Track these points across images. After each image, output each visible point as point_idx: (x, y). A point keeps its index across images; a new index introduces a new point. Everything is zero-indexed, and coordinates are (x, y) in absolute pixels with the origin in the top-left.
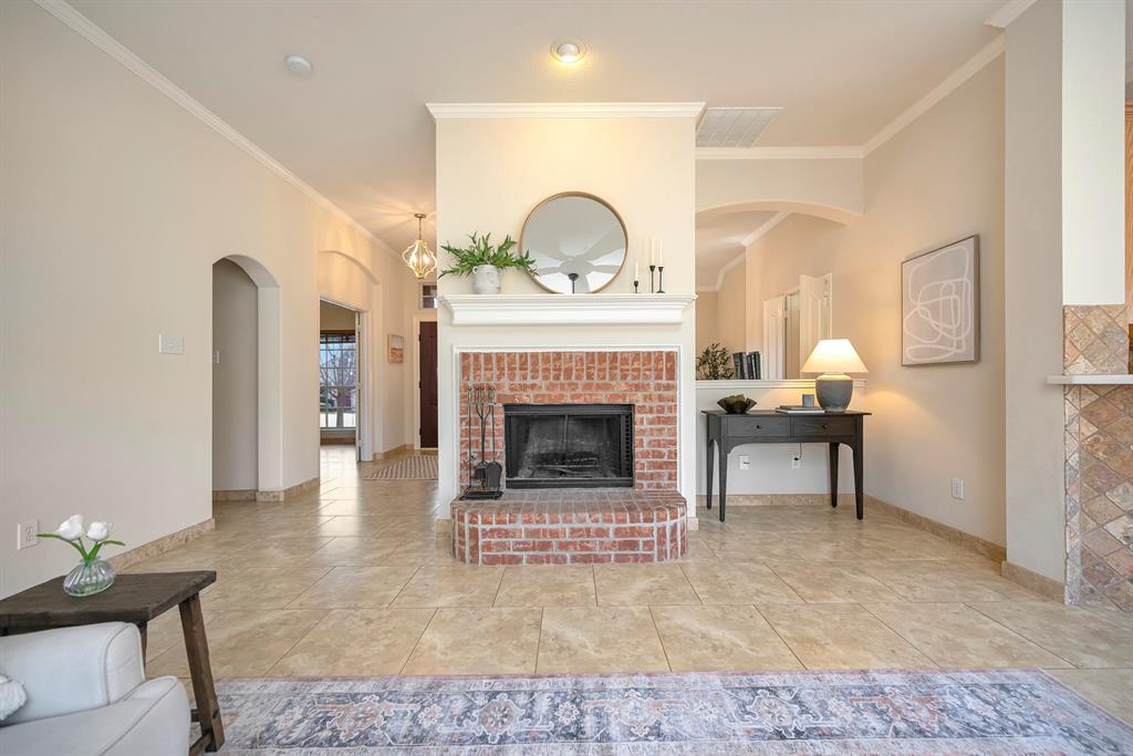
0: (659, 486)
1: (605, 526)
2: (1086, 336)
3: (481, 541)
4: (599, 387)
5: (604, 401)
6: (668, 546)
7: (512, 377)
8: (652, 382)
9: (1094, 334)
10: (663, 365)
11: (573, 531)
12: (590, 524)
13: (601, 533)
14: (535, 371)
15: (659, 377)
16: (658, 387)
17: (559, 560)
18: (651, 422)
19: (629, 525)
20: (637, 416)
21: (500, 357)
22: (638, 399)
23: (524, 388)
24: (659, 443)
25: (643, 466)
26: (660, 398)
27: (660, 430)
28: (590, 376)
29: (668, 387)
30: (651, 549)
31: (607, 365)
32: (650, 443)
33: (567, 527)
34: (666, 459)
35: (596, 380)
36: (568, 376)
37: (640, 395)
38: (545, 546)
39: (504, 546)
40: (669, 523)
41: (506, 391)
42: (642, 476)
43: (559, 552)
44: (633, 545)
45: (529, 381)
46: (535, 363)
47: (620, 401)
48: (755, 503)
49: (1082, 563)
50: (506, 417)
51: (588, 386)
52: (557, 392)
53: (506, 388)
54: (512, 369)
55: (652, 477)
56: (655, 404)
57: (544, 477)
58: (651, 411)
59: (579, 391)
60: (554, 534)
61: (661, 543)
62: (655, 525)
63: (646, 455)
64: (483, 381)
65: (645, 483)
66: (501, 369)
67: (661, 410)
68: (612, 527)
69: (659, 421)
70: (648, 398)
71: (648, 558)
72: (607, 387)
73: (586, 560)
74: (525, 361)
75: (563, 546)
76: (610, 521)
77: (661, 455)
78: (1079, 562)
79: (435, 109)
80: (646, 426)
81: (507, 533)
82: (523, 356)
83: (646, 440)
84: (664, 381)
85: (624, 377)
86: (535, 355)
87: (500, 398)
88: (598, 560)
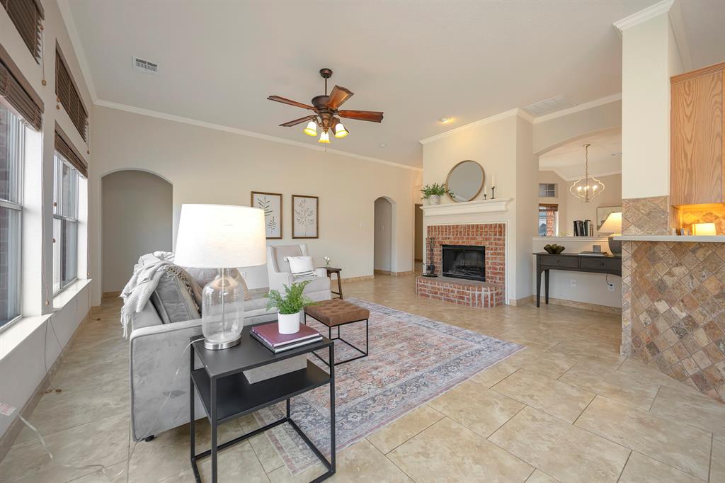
0: (495, 282)
1: (454, 289)
2: (636, 215)
3: (419, 288)
4: (472, 239)
5: (474, 245)
6: (477, 302)
7: (442, 234)
8: (493, 237)
9: (642, 213)
10: (497, 229)
11: (444, 289)
12: (449, 288)
13: (453, 291)
14: (450, 232)
15: (495, 235)
16: (495, 239)
17: (440, 299)
18: (492, 254)
19: (462, 290)
20: (486, 251)
21: (439, 227)
22: (487, 244)
23: (446, 238)
24: (495, 264)
25: (488, 273)
26: (496, 244)
27: (496, 258)
28: (468, 234)
29: (499, 239)
30: (469, 301)
31: (475, 230)
32: (491, 263)
33: (442, 288)
34: (498, 271)
35: (471, 236)
36: (461, 235)
37: (487, 242)
38: (436, 293)
39: (425, 291)
40: (477, 293)
41: (440, 240)
42: (488, 277)
43: (440, 296)
44: (463, 298)
45: (448, 236)
46: (450, 229)
47: (480, 245)
48: (581, 307)
49: (632, 336)
50: (443, 250)
51: (468, 238)
52: (457, 240)
53: (440, 238)
54: (442, 232)
55: (492, 278)
56: (494, 246)
57: (457, 273)
58: (492, 249)
59: (464, 240)
60: (439, 289)
61: (473, 299)
62: (470, 292)
63: (490, 268)
64: (433, 236)
65: (490, 280)
66: (439, 231)
67: (496, 249)
68: (456, 290)
69: (495, 254)
70: (491, 244)
71: (468, 304)
72: (474, 239)
73: (448, 300)
74: (446, 229)
75: (442, 294)
76: (455, 287)
77: (496, 269)
78: (630, 334)
79: (421, 142)
80: (489, 256)
81: (425, 287)
82: (446, 226)
83: (490, 262)
84: (498, 237)
85: (481, 235)
86: (450, 226)
87: (439, 242)
88: (452, 301)
